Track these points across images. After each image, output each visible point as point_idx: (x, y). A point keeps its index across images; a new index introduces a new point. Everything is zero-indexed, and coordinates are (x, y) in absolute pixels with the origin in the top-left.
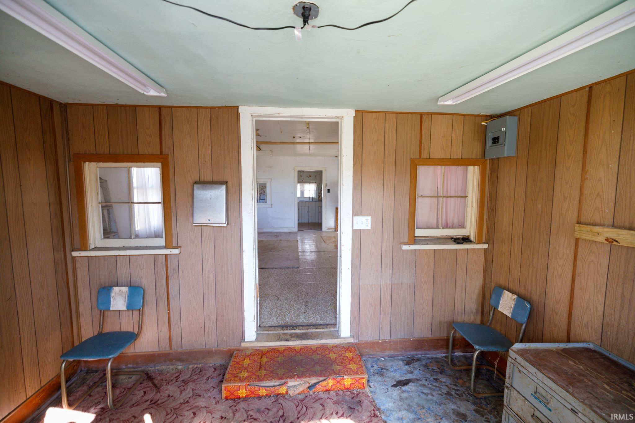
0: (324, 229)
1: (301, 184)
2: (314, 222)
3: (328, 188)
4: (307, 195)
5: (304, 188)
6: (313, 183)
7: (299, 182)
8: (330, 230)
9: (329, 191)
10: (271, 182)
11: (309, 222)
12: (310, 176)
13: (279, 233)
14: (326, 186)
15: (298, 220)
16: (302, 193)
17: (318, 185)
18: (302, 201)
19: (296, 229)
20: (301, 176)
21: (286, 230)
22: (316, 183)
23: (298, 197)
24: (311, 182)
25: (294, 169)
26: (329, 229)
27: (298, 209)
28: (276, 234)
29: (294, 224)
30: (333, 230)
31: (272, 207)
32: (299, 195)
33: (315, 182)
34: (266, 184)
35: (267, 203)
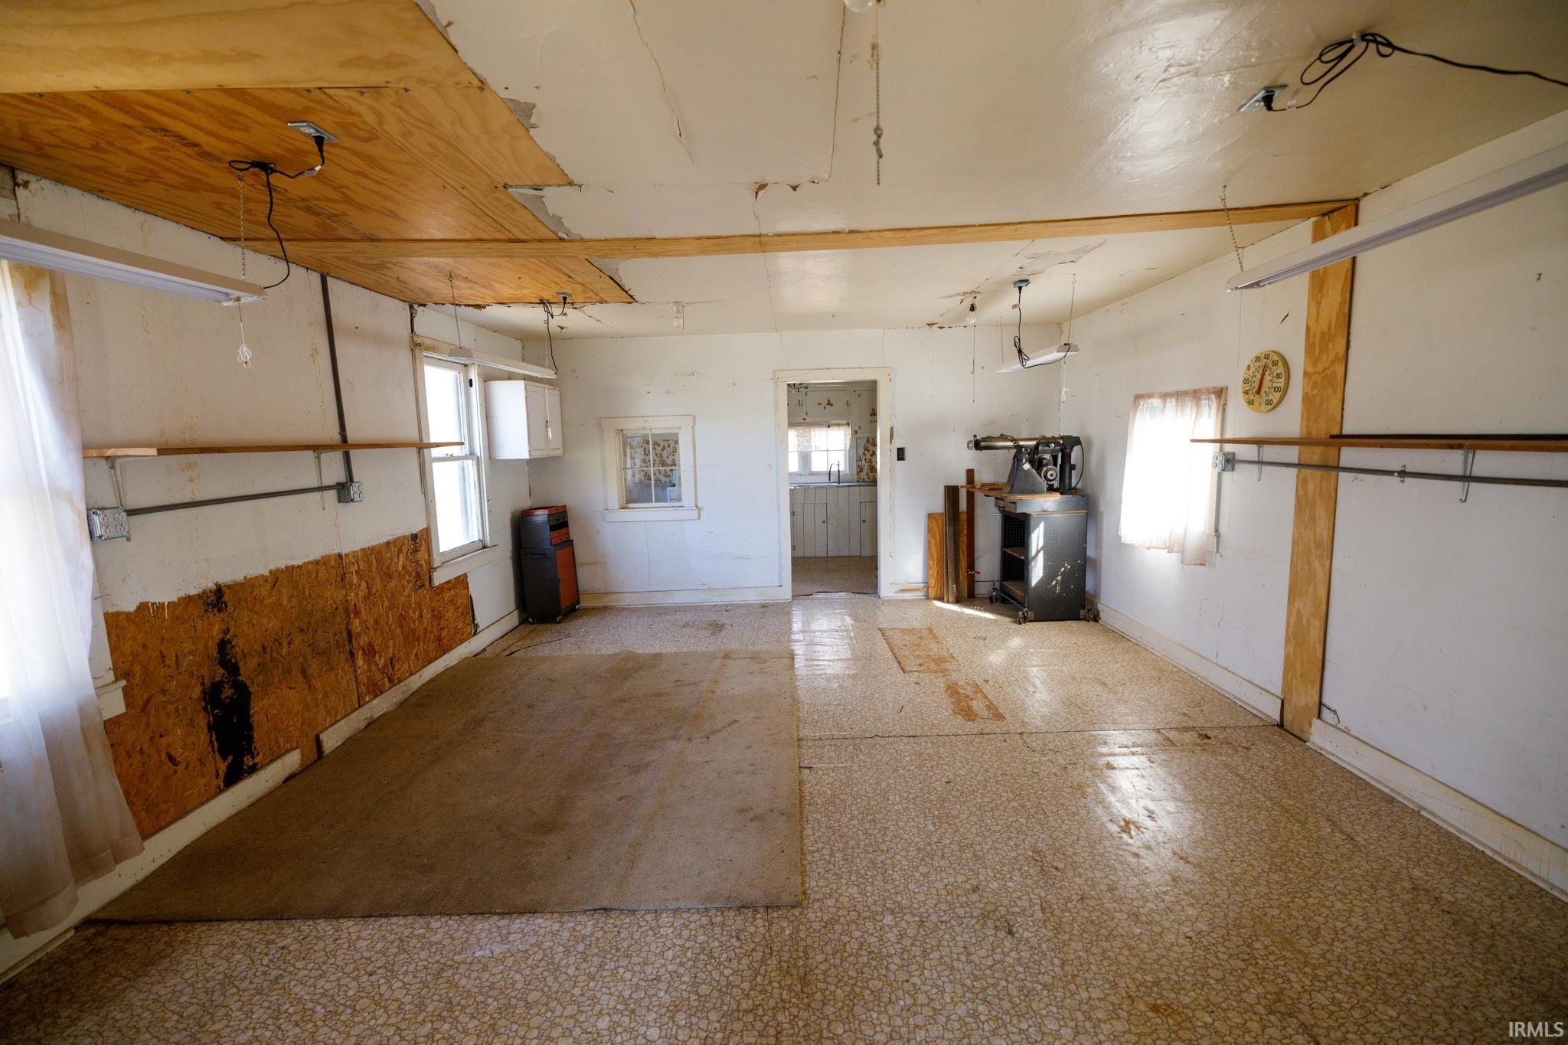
0: (886, 588)
1: (801, 430)
2: (845, 553)
3: (898, 443)
4: (819, 464)
5: (809, 441)
6: (838, 425)
7: (792, 424)
8: (908, 596)
9: (901, 454)
10: (693, 427)
11: (830, 554)
12: (829, 403)
13: (728, 608)
14: (891, 437)
15: (793, 548)
16: (805, 458)
17: (856, 432)
18: (805, 488)
19: (786, 593)
20: (800, 403)
21: (751, 597)
22: (848, 424)
23: (791, 474)
24: (833, 422)
25: (776, 380)
26: (902, 591)
27: (793, 514)
28: (714, 617)
29: (780, 576)
30: (920, 595)
31: (699, 518)
32: (794, 465)
33: (845, 422)
34: (677, 434)
35: (684, 502)
